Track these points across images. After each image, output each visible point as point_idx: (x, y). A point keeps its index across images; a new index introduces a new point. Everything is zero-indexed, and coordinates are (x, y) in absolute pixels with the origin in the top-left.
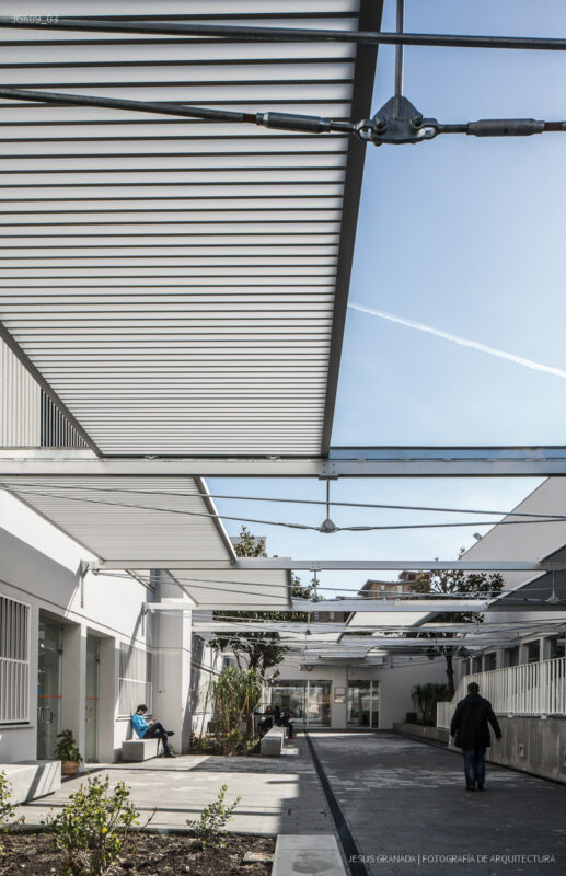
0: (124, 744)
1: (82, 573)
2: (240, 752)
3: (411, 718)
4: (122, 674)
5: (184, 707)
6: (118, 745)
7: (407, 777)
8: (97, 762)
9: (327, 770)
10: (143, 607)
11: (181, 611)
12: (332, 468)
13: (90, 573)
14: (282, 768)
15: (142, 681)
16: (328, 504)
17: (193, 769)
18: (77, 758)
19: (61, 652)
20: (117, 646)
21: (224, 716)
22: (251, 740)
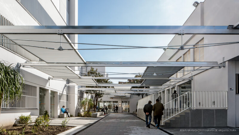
0: (60, 114)
1: (49, 79)
4: (60, 100)
5: (76, 107)
8: (54, 118)
10: (65, 85)
11: (74, 86)
13: (51, 79)
15: (65, 101)
17: (74, 119)
18: (48, 116)
19: (45, 95)
20: (58, 94)
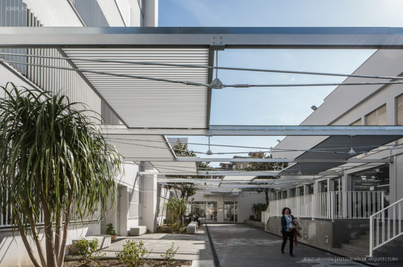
0: (131, 229)
2: (178, 232)
3: (252, 218)
4: (130, 201)
5: (154, 214)
6: (128, 229)
7: (244, 242)
8: (120, 236)
9: (213, 239)
10: (137, 173)
11: (153, 175)
12: (210, 132)
14: (195, 238)
15: (137, 203)
16: (209, 145)
17: (160, 239)
18: (114, 234)
20: (128, 190)
21: (171, 218)
22: (183, 227)
